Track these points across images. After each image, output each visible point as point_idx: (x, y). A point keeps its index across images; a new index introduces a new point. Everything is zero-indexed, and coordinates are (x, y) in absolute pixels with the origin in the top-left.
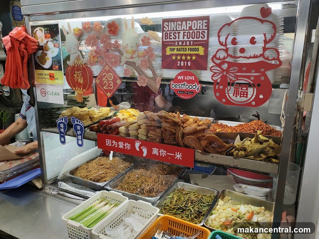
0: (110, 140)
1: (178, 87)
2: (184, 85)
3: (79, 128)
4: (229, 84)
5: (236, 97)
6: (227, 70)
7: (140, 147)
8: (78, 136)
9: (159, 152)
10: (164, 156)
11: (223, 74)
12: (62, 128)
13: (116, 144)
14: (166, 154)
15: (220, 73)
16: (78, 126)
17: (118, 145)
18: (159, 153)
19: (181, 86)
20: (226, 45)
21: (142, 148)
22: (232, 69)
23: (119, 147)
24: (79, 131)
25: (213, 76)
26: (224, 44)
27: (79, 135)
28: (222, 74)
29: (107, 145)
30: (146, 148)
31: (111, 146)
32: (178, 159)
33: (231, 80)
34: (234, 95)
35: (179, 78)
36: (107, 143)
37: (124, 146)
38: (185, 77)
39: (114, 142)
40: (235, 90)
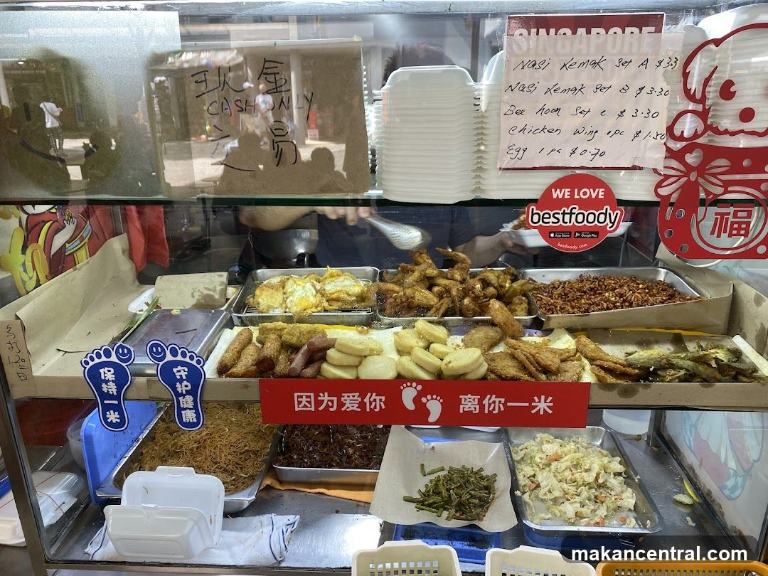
0: (312, 395)
1: (552, 219)
2: (571, 214)
3: (184, 374)
4: (703, 203)
5: (719, 236)
6: (702, 169)
7: (417, 400)
8: (181, 398)
9: (480, 402)
10: (496, 412)
11: (689, 178)
12: (107, 382)
13: (332, 401)
14: (505, 405)
15: (680, 177)
16: (179, 368)
17: (341, 404)
18: (482, 407)
19: (560, 217)
20: (703, 100)
21: (424, 400)
22: (714, 164)
23: (343, 409)
24: (185, 383)
25: (659, 185)
26: (698, 96)
27: (184, 396)
28: (685, 179)
29: (297, 409)
30: (439, 398)
31: (313, 409)
32: (542, 413)
33: (708, 193)
34: (712, 233)
35: (557, 194)
36: (300, 403)
37: (362, 405)
38: (576, 190)
39: (325, 397)
40: (717, 219)
